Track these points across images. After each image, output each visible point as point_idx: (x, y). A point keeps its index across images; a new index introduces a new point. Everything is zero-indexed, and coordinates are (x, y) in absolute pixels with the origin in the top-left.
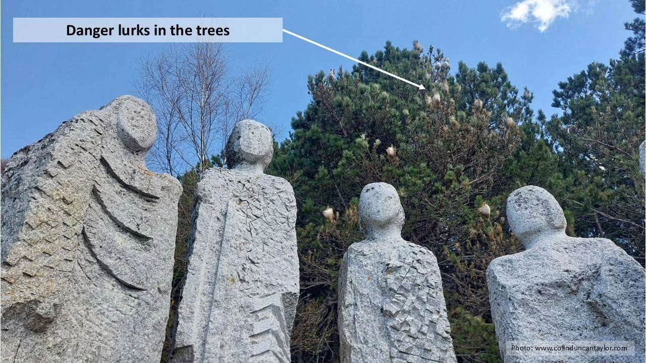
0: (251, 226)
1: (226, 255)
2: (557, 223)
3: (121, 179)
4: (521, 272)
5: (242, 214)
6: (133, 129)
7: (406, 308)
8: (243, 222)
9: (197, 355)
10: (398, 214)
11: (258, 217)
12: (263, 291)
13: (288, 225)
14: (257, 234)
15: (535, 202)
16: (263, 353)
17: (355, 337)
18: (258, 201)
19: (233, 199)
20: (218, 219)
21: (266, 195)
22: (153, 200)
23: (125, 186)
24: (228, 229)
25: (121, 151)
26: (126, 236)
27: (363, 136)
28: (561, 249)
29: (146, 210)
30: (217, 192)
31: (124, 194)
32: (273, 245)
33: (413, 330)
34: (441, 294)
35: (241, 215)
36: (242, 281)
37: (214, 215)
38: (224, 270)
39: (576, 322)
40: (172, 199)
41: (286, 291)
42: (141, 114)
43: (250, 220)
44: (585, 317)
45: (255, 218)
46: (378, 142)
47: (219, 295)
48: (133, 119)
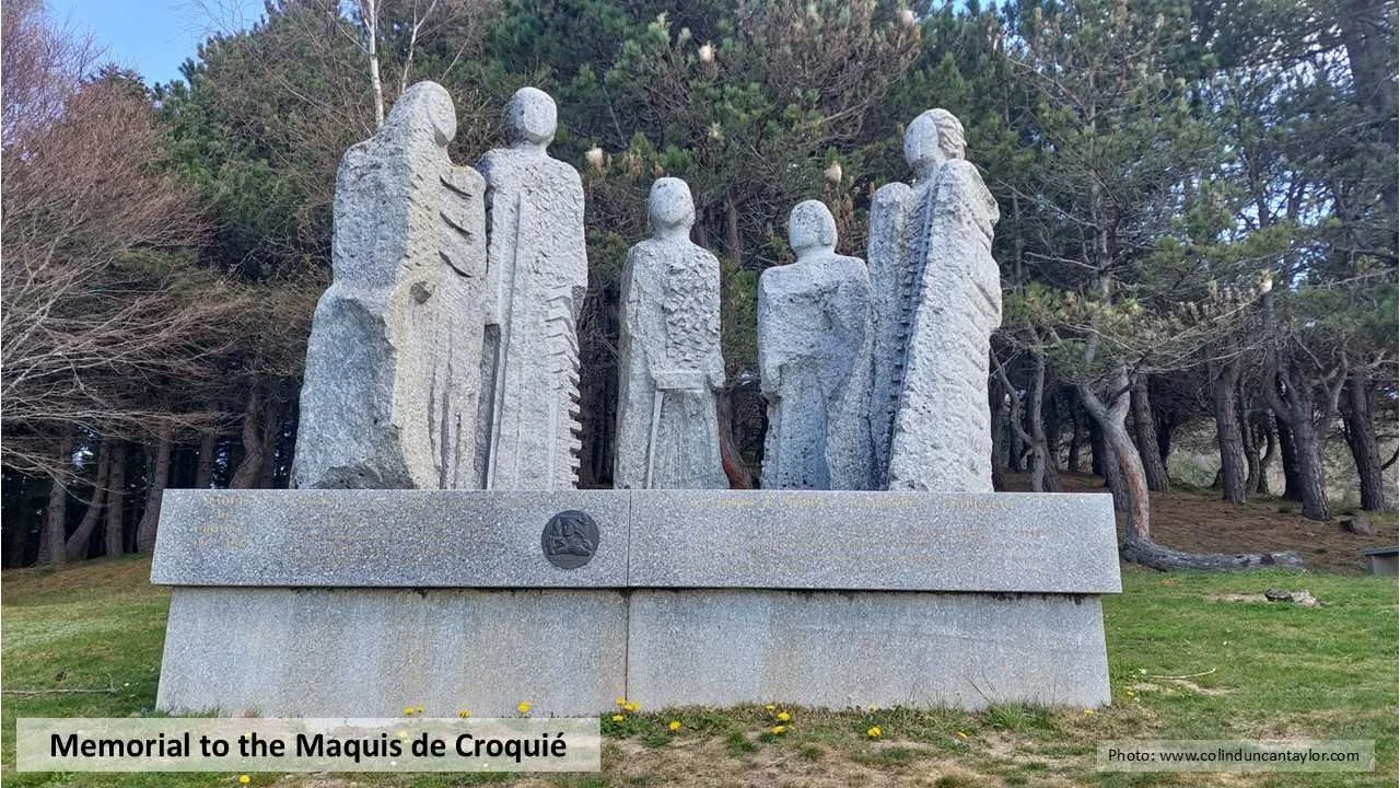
0: (542, 219)
1: (522, 248)
2: (826, 240)
3: (443, 178)
4: (782, 283)
5: (533, 205)
6: (442, 124)
7: (684, 307)
8: (534, 214)
9: (503, 332)
10: (687, 216)
11: (548, 210)
12: (555, 283)
13: (577, 219)
15: (813, 218)
16: (556, 336)
17: (637, 329)
19: (523, 189)
20: (512, 210)
21: (555, 186)
22: (468, 197)
23: (446, 184)
24: (522, 222)
26: (453, 230)
27: (662, 18)
28: (822, 265)
29: (463, 207)
30: (508, 182)
32: (562, 240)
33: (688, 326)
34: (718, 297)
35: (532, 207)
36: (537, 272)
37: (508, 207)
38: (521, 262)
39: (812, 325)
40: (479, 195)
41: (575, 285)
42: (445, 105)
43: (540, 212)
44: (819, 322)
45: (545, 210)
46: (686, 33)
47: (518, 284)
48: (440, 113)
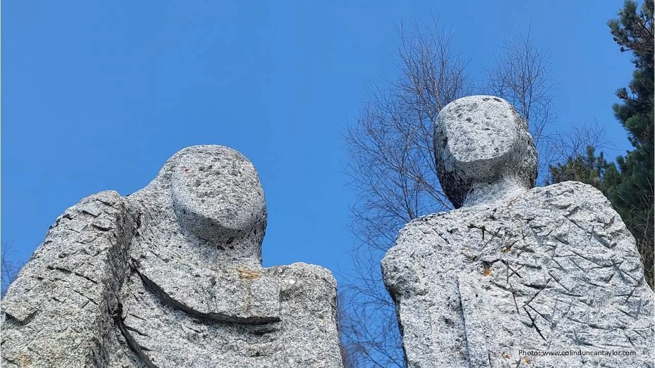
0: (532, 312)
3: (189, 305)
5: (500, 292)
6: (203, 201)
8: (509, 308)
11: (542, 287)
13: (623, 278)
14: (553, 326)
18: (527, 251)
19: (468, 266)
20: (447, 321)
21: (541, 231)
22: (269, 326)
23: (201, 318)
24: (476, 338)
25: (195, 252)
29: (258, 354)
30: (428, 264)
31: (204, 337)
32: (603, 341)
35: (499, 296)
37: (435, 317)
40: (313, 312)
42: (214, 168)
43: (525, 299)
45: (536, 291)
48: (198, 184)
